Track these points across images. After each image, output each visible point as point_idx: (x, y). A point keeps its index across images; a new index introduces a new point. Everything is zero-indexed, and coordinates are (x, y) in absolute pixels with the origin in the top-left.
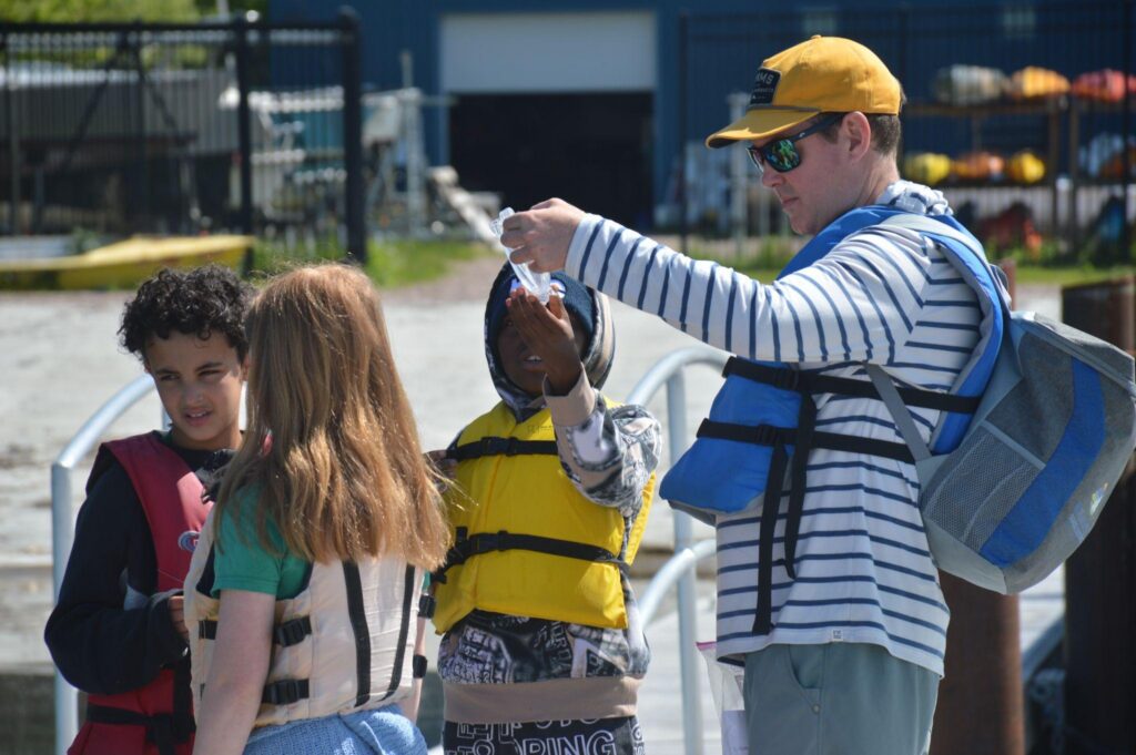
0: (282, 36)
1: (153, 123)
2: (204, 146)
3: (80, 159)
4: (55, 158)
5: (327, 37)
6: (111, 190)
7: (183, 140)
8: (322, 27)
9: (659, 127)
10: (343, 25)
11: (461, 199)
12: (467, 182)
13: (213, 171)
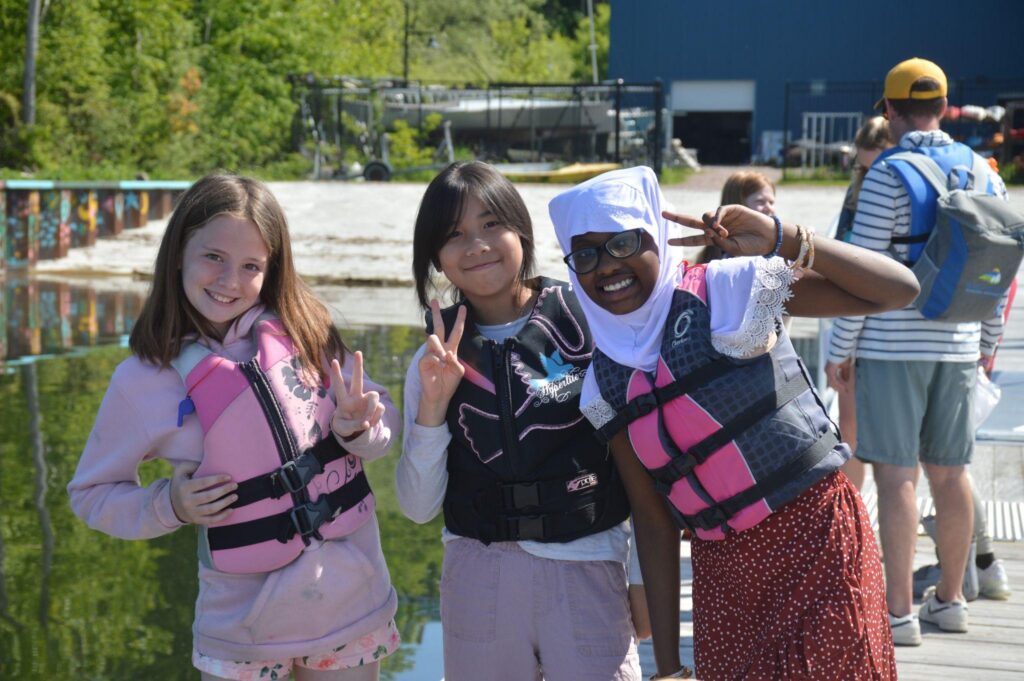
0: (632, 89)
1: (584, 121)
2: (600, 130)
3: (557, 134)
4: (547, 134)
5: (650, 89)
6: (567, 147)
7: (593, 127)
8: (645, 85)
9: (754, 125)
10: (657, 84)
11: (683, 151)
12: (685, 145)
13: (603, 138)
